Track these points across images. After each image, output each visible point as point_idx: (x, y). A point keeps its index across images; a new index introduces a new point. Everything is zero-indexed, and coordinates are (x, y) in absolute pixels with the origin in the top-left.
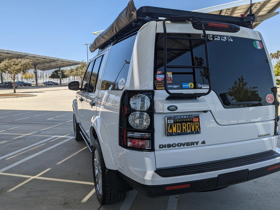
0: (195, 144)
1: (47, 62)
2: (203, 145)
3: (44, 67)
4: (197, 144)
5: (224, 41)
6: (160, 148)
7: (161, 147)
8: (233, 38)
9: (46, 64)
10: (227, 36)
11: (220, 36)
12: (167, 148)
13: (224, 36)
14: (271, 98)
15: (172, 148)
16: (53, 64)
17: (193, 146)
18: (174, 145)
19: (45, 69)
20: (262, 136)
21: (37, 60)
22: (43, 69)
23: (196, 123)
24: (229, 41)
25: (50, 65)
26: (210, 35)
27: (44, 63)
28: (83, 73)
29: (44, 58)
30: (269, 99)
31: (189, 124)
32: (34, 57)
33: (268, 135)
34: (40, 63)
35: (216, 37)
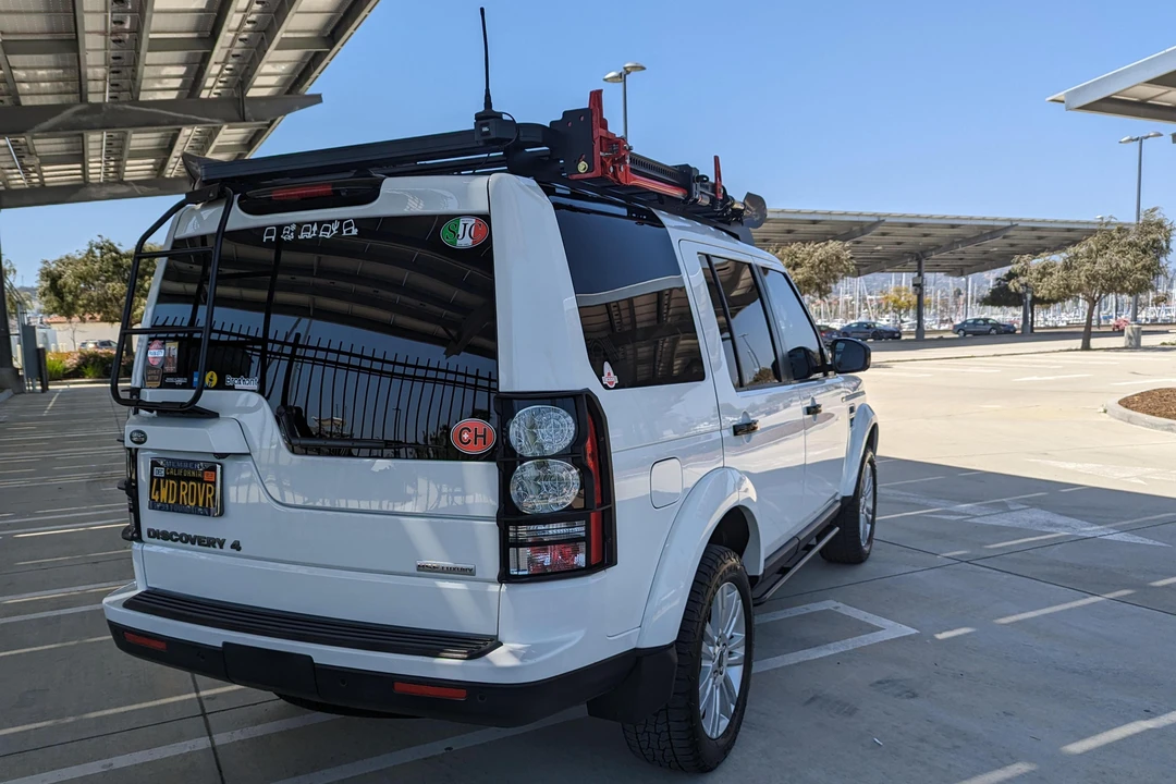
0: (217, 545)
1: (967, 241)
2: (234, 551)
3: (960, 263)
4: (221, 547)
5: (328, 237)
6: (149, 536)
7: (154, 534)
8: (359, 222)
9: (961, 249)
10: (341, 221)
11: (320, 223)
12: (161, 541)
13: (331, 222)
14: (476, 436)
15: (170, 542)
16: (995, 245)
17: (212, 549)
18: (174, 537)
19: (966, 269)
20: (434, 569)
21: (925, 235)
22: (960, 270)
23: (209, 485)
24: (344, 234)
25: (985, 253)
26: (289, 225)
27: (952, 244)
28: (1094, 277)
29: (953, 226)
30: (466, 436)
31: (193, 486)
32: (911, 225)
33: (465, 573)
34: (938, 248)
35: (307, 230)
